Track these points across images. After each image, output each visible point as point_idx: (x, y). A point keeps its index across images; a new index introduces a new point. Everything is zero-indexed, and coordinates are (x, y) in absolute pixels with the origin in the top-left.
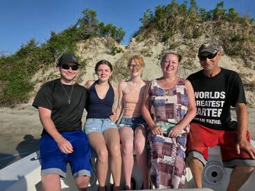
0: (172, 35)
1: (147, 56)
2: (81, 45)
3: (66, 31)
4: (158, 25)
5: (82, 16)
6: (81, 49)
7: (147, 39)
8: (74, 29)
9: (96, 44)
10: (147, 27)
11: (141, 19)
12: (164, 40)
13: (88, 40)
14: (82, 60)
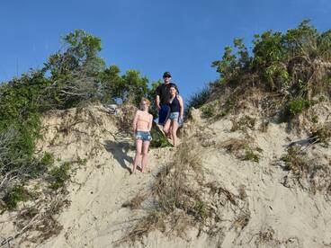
0: (307, 106)
1: (247, 158)
2: (51, 122)
3: (15, 85)
4: (263, 78)
5: (63, 48)
6: (51, 135)
7: (236, 112)
8: (36, 81)
9: (94, 121)
10: (232, 83)
11: (216, 63)
12: (287, 117)
13: (73, 111)
14: (58, 165)
